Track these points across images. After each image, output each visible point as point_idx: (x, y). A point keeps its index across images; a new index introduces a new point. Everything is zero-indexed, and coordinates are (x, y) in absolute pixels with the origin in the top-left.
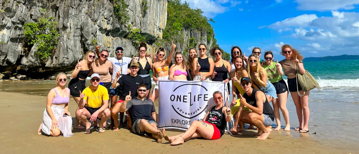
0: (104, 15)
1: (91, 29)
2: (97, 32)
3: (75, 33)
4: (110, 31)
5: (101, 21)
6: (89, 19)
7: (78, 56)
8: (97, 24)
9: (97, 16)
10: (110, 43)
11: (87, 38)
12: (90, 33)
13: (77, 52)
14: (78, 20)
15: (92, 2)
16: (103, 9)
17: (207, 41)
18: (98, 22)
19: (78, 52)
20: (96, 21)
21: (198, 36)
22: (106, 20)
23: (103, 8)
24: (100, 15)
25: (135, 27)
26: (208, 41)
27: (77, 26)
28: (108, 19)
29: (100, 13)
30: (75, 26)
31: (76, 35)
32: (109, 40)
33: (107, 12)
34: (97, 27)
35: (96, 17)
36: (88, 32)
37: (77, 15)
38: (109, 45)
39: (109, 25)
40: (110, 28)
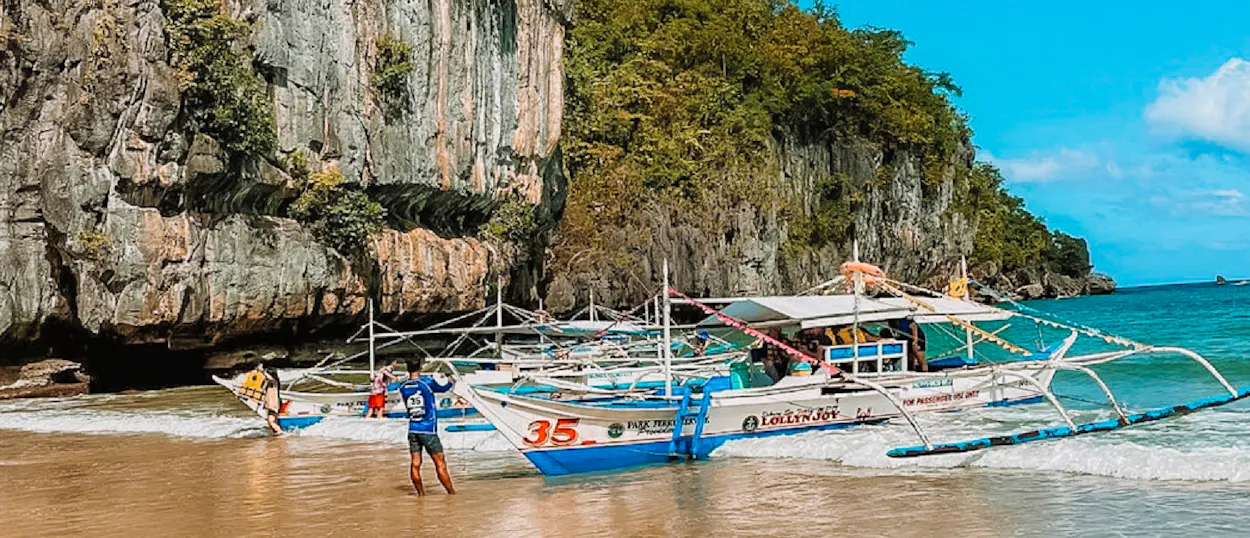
0: (137, 123)
1: (78, 190)
2: (111, 198)
3: (14, 211)
4: (175, 190)
5: (124, 152)
6: (72, 147)
7: (36, 305)
8: (110, 165)
9: (105, 127)
10: (183, 242)
11: (61, 228)
12: (78, 205)
13: (31, 287)
14: (26, 151)
15: (79, 73)
16: (128, 98)
17: (917, 189)
18: (113, 154)
19: (36, 285)
20: (102, 153)
21: (864, 164)
22: (149, 146)
23: (126, 94)
24: (119, 126)
25: (334, 162)
26: (923, 187)
27: (23, 176)
28: (157, 140)
29: (116, 116)
30: (13, 178)
31: (19, 215)
32: (176, 230)
33: (148, 109)
34: (110, 177)
35: (100, 133)
36: (63, 200)
37: (21, 131)
38: (178, 250)
39: (169, 164)
40: (175, 178)
